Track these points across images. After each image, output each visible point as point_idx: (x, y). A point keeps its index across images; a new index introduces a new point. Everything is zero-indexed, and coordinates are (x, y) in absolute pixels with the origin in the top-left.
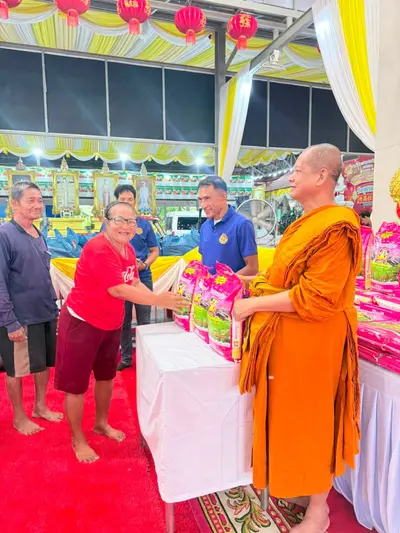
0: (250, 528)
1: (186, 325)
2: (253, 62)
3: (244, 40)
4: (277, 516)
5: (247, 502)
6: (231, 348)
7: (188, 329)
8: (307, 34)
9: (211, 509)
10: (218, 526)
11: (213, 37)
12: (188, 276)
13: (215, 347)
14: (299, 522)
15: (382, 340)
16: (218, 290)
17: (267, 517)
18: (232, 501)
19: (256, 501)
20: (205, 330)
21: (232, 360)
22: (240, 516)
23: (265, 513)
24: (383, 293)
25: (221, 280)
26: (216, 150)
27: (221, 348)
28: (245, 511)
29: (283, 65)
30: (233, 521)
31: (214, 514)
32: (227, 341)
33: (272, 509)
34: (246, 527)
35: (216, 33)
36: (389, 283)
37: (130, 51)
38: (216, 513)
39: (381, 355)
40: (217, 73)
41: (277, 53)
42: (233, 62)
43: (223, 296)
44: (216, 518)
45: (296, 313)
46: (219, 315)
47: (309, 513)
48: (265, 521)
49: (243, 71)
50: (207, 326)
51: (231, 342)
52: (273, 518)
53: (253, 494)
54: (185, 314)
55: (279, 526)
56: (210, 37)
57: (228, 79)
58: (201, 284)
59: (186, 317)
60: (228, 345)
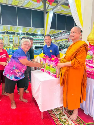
0: (61, 116)
1: (43, 70)
2: (53, 9)
3: (51, 3)
4: (66, 113)
5: (59, 110)
6: (56, 75)
7: (44, 71)
8: (66, 2)
9: (51, 113)
10: (53, 116)
11: (43, 2)
12: (44, 59)
13: (52, 75)
14: (71, 114)
15: (91, 72)
16: (52, 62)
17: (64, 114)
18: (56, 111)
19: (61, 110)
20: (49, 71)
21: (57, 78)
22: (58, 114)
23: (64, 113)
24: (88, 62)
25: (53, 59)
26: (44, 30)
27: (53, 75)
28: (59, 113)
29: (61, 10)
30: (56, 115)
31: (52, 114)
32: (55, 73)
33: (65, 112)
34: (60, 116)
35: (44, 1)
36: (90, 60)
37: (22, 5)
38: (52, 113)
39: (91, 76)
40: (44, 11)
41: (59, 6)
42: (48, 9)
43: (54, 63)
44: (53, 115)
45: (72, 66)
46: (53, 67)
47: (74, 112)
48: (64, 115)
49: (51, 11)
50: (49, 70)
51: (56, 74)
52: (66, 114)
53: (60, 109)
54: (43, 68)
55: (67, 115)
56: (42, 2)
57: (47, 13)
58: (47, 61)
59: (44, 69)
60: (55, 74)
